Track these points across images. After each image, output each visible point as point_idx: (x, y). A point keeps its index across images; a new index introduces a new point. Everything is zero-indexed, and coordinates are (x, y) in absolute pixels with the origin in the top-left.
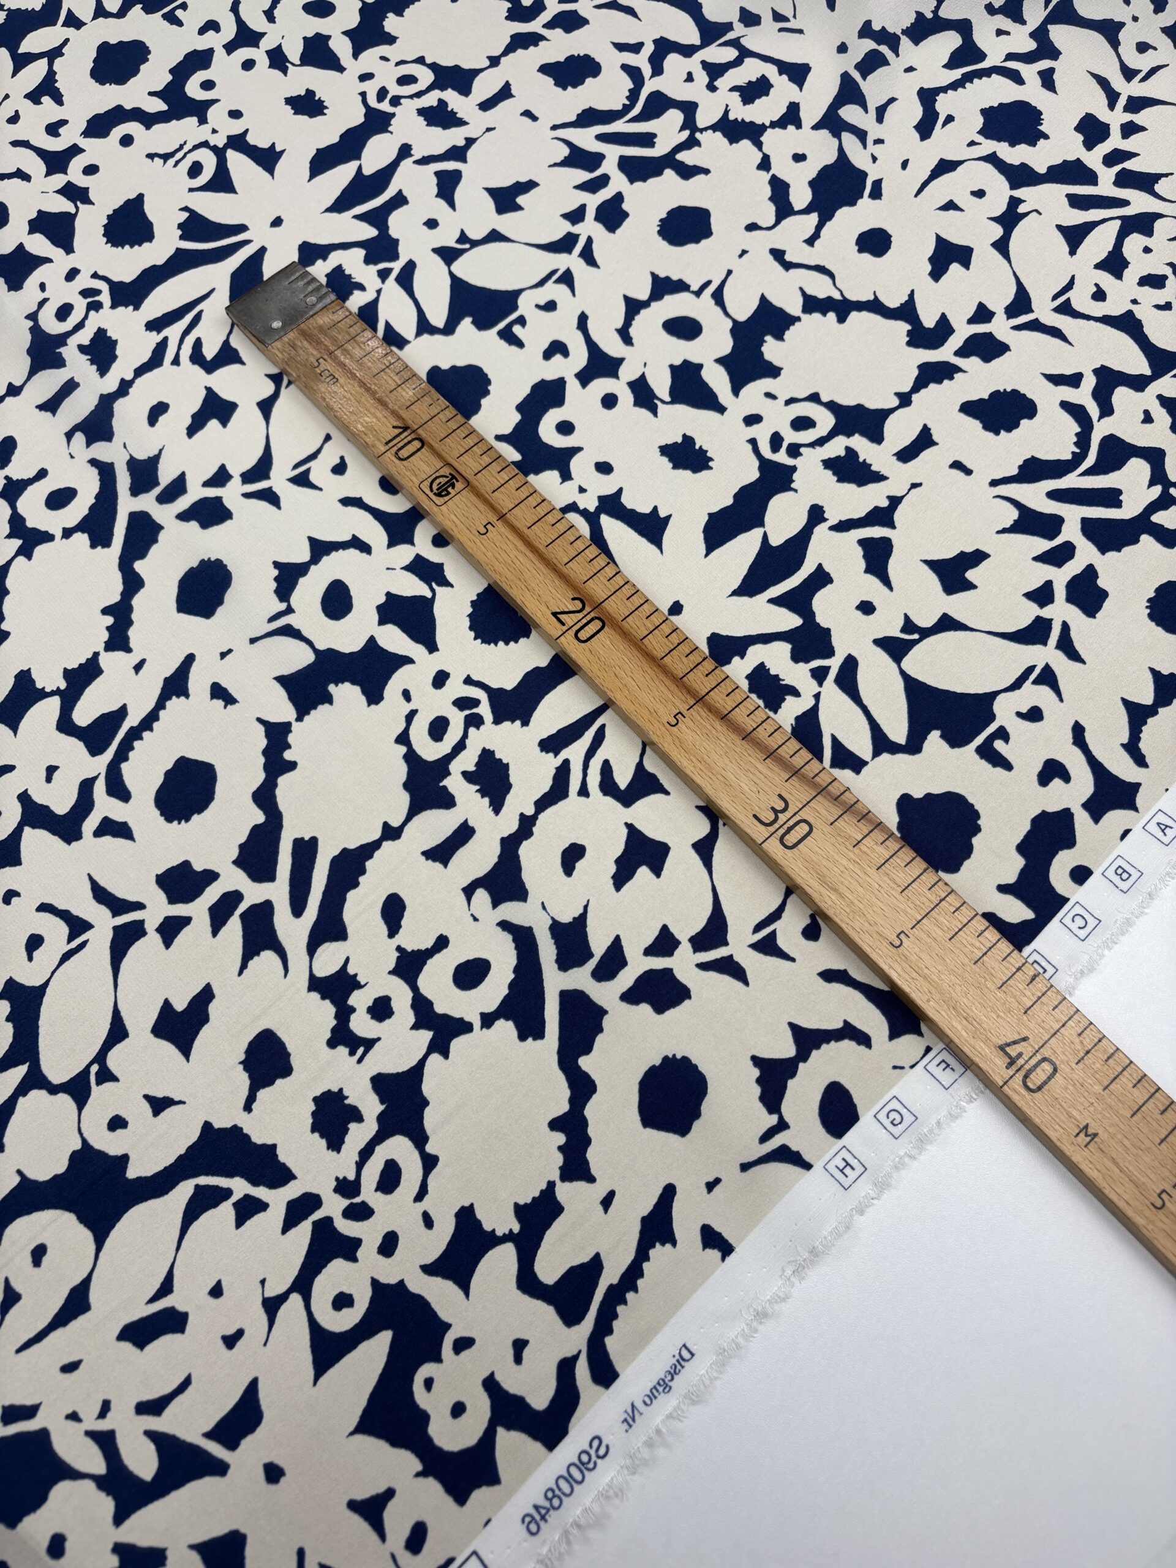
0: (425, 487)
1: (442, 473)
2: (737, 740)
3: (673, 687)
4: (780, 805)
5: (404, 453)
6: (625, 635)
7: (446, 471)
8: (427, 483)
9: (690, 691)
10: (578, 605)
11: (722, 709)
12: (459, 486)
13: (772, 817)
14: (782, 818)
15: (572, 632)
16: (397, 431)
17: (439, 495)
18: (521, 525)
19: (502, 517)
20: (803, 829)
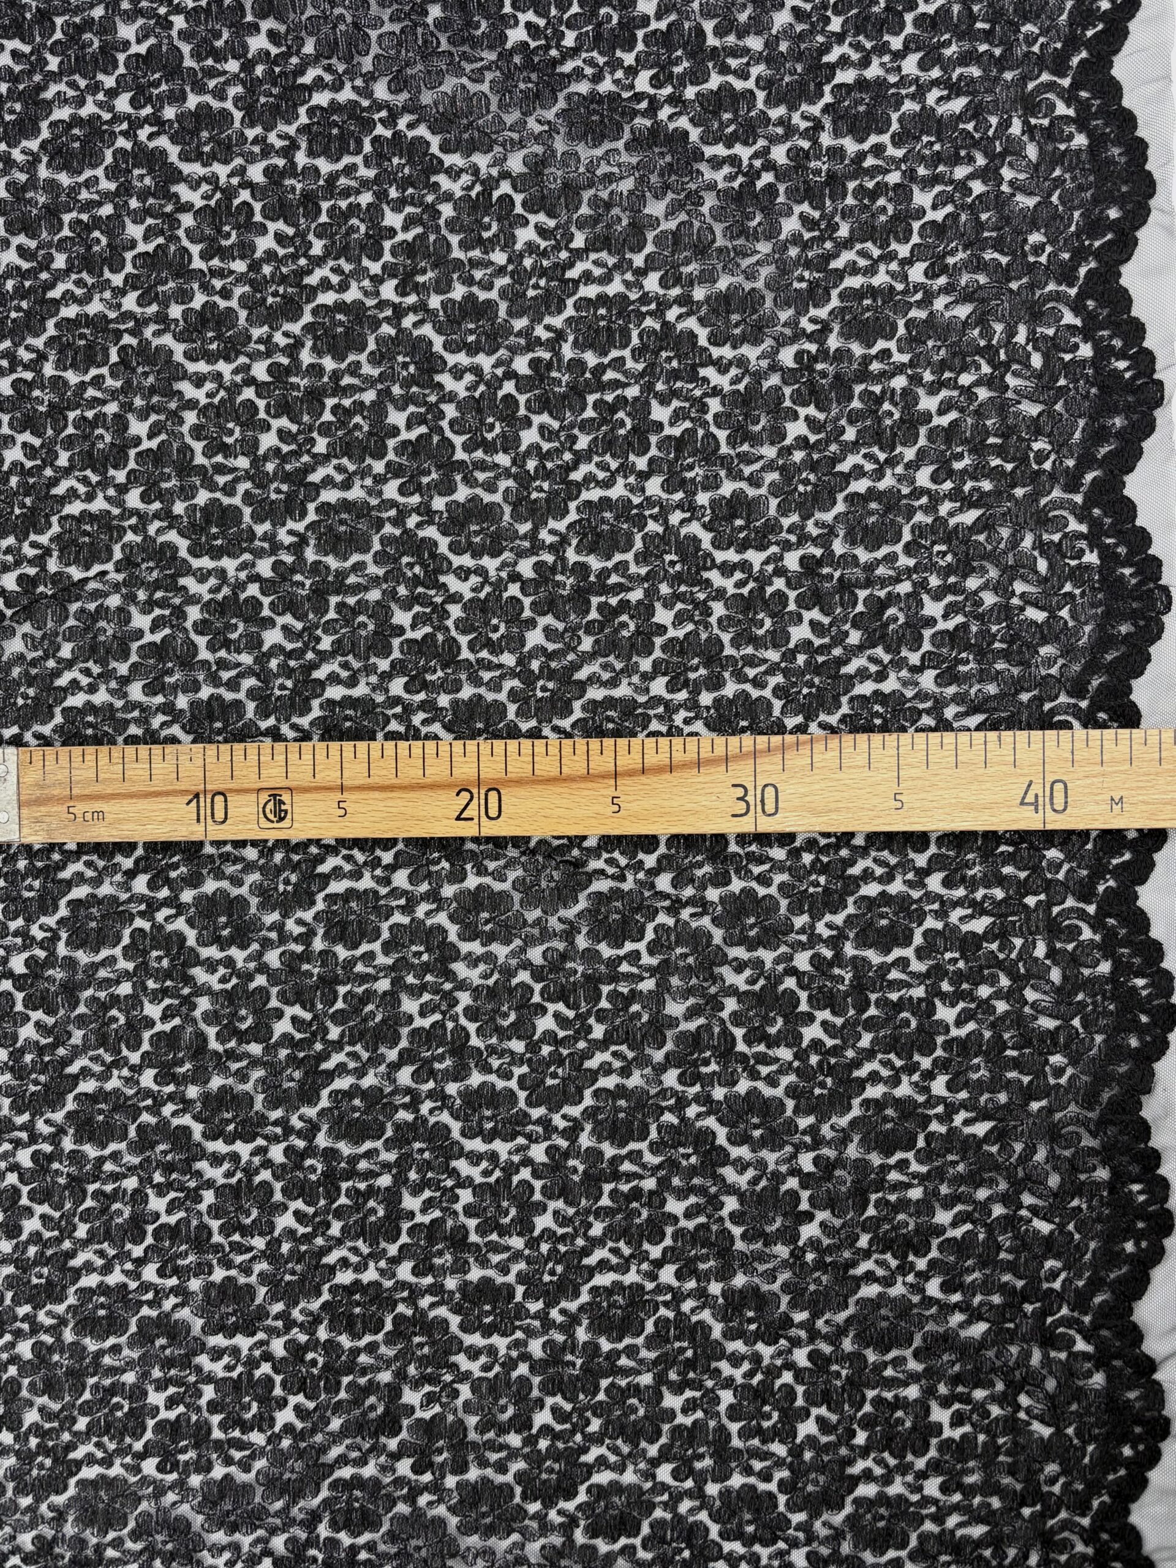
0: (264, 823)
1: (262, 802)
2: (667, 776)
3: (590, 785)
4: (740, 792)
5: (219, 815)
6: (519, 782)
7: (264, 797)
8: (262, 820)
9: (604, 776)
10: (465, 795)
12: (286, 797)
13: (743, 805)
14: (750, 798)
15: (484, 818)
16: (194, 804)
17: (281, 819)
18: (362, 780)
19: (342, 789)
20: (770, 792)
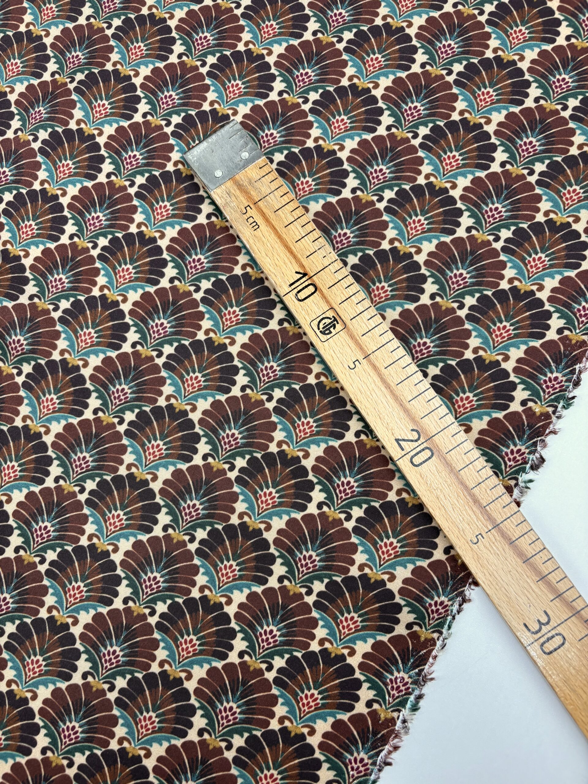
11: (511, 536)
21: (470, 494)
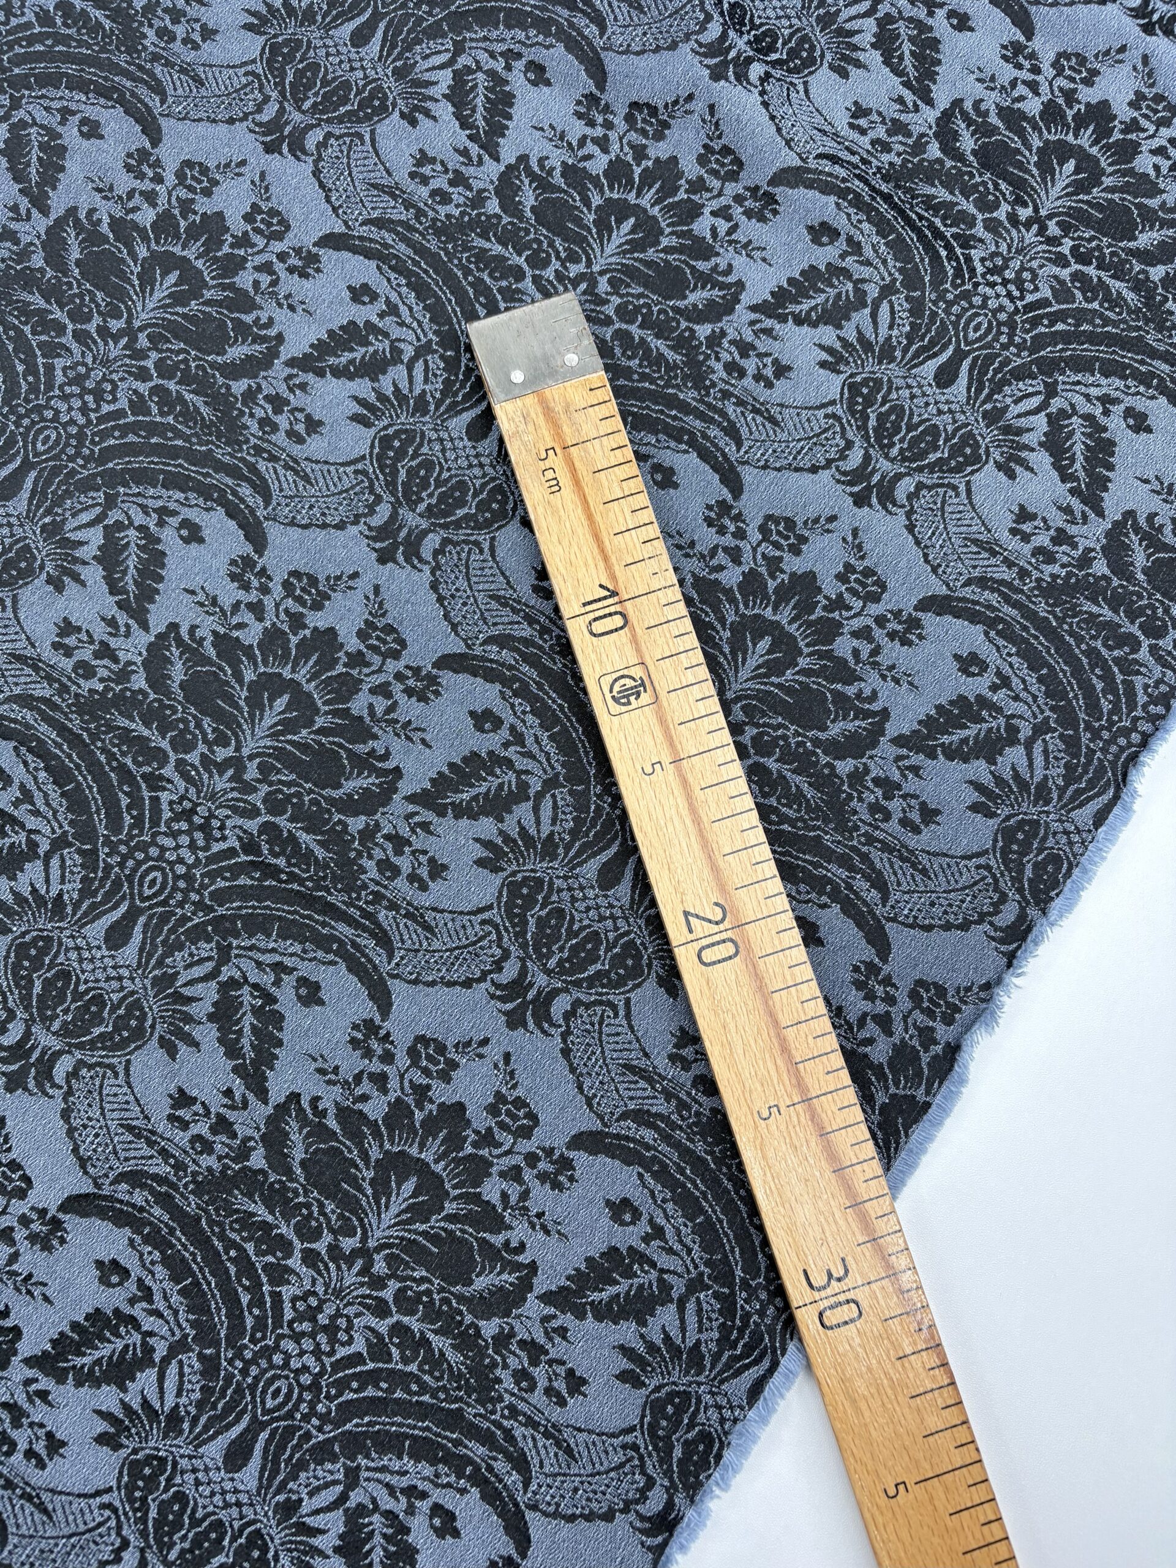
11: (824, 1124)
21: (778, 1035)
